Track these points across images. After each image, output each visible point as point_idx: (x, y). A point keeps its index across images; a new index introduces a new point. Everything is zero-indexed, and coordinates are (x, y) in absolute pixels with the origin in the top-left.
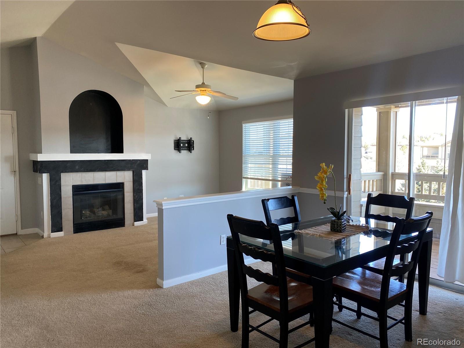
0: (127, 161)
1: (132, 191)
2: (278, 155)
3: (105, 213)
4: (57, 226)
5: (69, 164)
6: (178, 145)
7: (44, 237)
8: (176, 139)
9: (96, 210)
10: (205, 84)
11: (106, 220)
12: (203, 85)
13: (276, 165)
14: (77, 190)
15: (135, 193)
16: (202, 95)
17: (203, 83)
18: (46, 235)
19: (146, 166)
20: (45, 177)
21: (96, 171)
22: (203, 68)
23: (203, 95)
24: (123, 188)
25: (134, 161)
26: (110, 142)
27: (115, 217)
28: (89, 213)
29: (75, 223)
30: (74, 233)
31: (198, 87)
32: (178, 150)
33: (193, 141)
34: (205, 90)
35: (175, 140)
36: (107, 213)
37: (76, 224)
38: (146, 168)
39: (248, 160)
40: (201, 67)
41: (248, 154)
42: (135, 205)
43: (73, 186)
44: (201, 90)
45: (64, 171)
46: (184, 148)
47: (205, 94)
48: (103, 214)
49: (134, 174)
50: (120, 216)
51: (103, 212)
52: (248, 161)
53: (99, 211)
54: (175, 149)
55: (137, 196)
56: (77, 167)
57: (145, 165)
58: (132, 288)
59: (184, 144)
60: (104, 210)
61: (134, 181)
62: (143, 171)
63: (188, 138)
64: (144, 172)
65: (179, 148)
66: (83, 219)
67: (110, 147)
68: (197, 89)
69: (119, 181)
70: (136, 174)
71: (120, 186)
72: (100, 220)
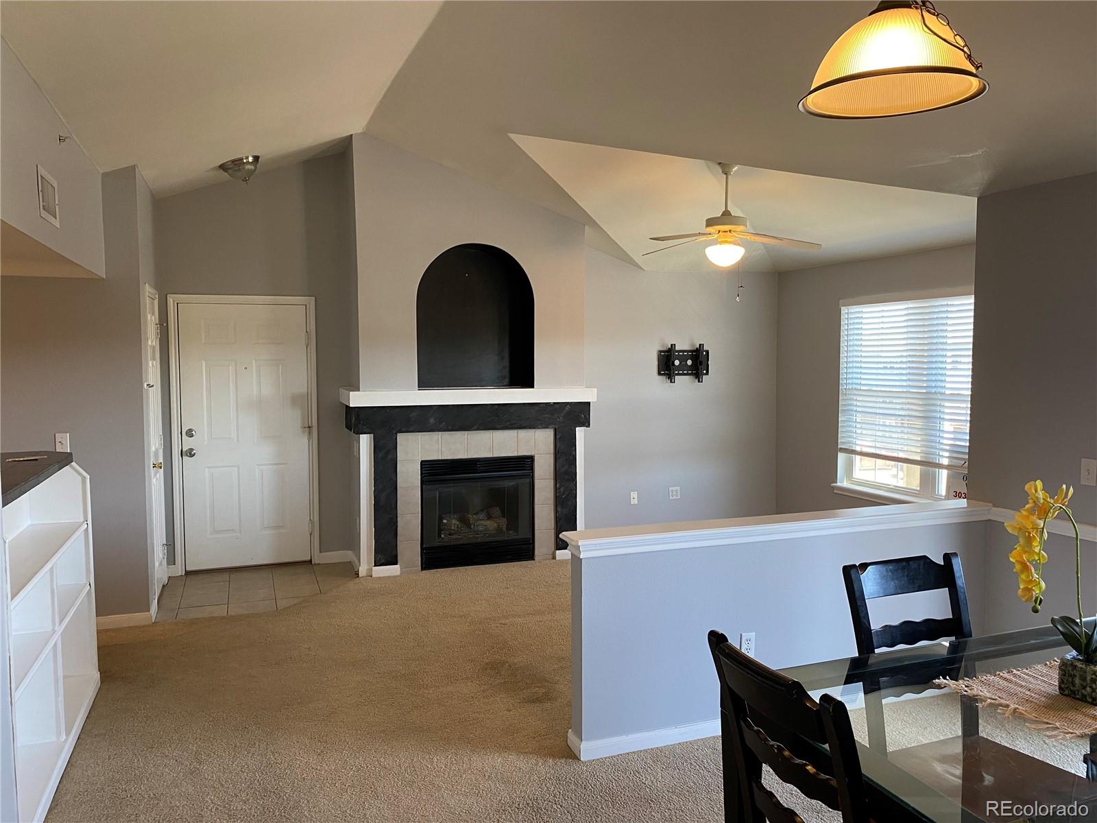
0: (541, 405)
1: (552, 477)
2: (940, 393)
3: (491, 525)
4: (386, 553)
5: (414, 414)
6: (668, 364)
7: (360, 576)
8: (665, 349)
9: (472, 518)
10: (731, 215)
11: (493, 542)
12: (726, 217)
13: (934, 420)
14: (433, 471)
15: (558, 481)
16: (721, 243)
17: (726, 213)
18: (363, 570)
19: (585, 416)
20: (365, 442)
21: (474, 428)
22: (726, 174)
23: (726, 242)
24: (532, 469)
25: (556, 406)
26: (506, 363)
27: (512, 535)
28: (458, 523)
29: (424, 546)
30: (423, 569)
31: (711, 222)
32: (668, 374)
33: (707, 352)
34: (730, 231)
35: (661, 351)
36: (495, 525)
37: (427, 549)
38: (586, 423)
39: (855, 403)
40: (721, 171)
41: (854, 386)
42: (559, 509)
43: (422, 462)
44: (719, 231)
45: (404, 430)
46: (684, 370)
47: (729, 240)
48: (487, 526)
49: (558, 437)
50: (523, 534)
51: (488, 523)
52: (856, 405)
53: (480, 520)
54: (659, 374)
55: (562, 489)
56: (432, 421)
57: (583, 416)
58: (506, 748)
59: (683, 359)
60: (489, 517)
61: (557, 454)
62: (577, 429)
63: (693, 345)
64: (580, 432)
65: (671, 370)
66: (443, 536)
67: (506, 372)
68: (710, 229)
69: (523, 452)
70: (560, 437)
71: (524, 464)
72: (479, 540)
